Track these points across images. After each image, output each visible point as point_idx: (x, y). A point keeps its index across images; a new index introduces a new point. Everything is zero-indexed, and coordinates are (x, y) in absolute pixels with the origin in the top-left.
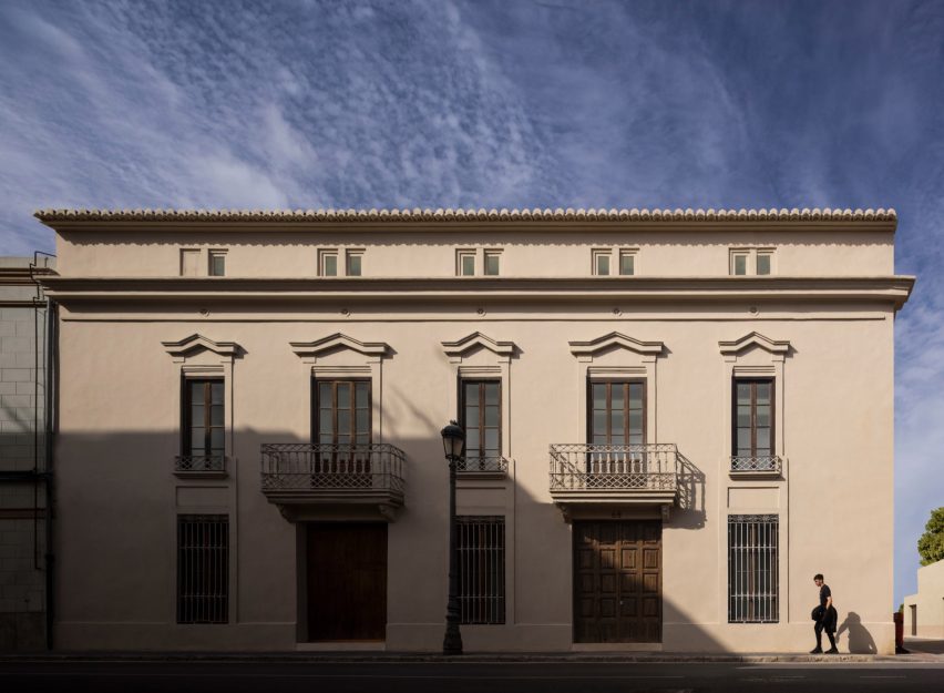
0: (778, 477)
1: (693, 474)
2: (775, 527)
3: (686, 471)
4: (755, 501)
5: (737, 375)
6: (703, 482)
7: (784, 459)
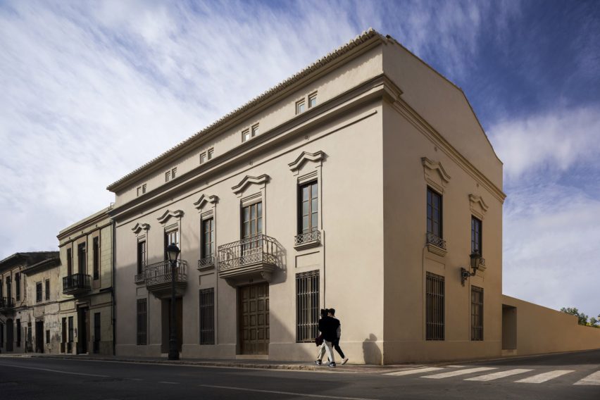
0: (318, 245)
1: (281, 251)
2: (318, 278)
3: (279, 250)
4: (308, 263)
5: (301, 182)
6: (286, 255)
7: (322, 232)
